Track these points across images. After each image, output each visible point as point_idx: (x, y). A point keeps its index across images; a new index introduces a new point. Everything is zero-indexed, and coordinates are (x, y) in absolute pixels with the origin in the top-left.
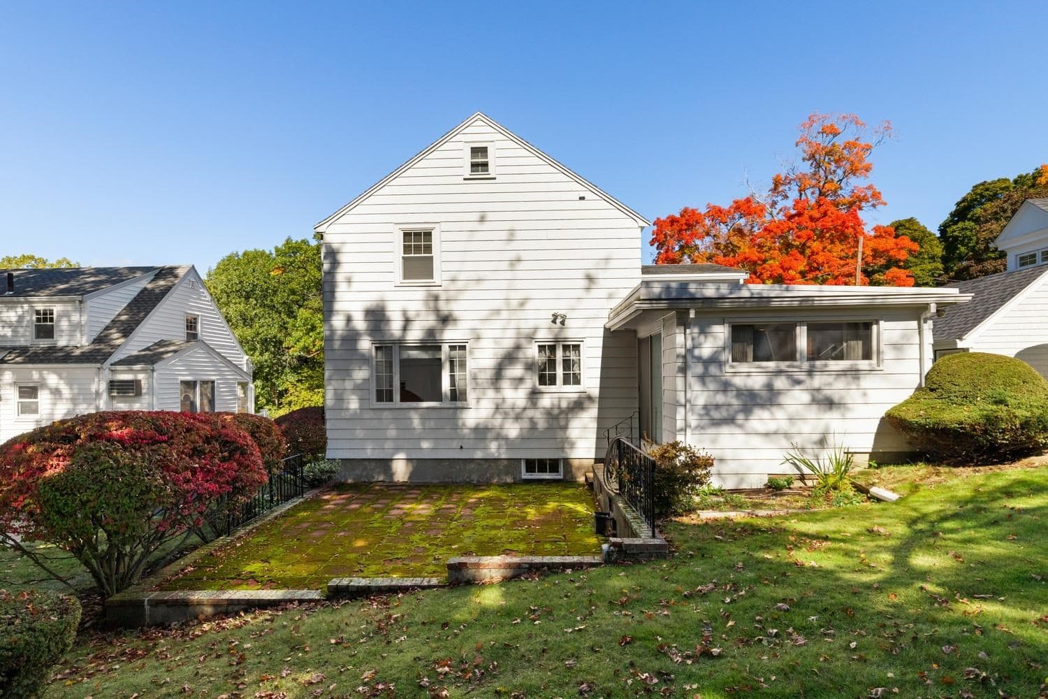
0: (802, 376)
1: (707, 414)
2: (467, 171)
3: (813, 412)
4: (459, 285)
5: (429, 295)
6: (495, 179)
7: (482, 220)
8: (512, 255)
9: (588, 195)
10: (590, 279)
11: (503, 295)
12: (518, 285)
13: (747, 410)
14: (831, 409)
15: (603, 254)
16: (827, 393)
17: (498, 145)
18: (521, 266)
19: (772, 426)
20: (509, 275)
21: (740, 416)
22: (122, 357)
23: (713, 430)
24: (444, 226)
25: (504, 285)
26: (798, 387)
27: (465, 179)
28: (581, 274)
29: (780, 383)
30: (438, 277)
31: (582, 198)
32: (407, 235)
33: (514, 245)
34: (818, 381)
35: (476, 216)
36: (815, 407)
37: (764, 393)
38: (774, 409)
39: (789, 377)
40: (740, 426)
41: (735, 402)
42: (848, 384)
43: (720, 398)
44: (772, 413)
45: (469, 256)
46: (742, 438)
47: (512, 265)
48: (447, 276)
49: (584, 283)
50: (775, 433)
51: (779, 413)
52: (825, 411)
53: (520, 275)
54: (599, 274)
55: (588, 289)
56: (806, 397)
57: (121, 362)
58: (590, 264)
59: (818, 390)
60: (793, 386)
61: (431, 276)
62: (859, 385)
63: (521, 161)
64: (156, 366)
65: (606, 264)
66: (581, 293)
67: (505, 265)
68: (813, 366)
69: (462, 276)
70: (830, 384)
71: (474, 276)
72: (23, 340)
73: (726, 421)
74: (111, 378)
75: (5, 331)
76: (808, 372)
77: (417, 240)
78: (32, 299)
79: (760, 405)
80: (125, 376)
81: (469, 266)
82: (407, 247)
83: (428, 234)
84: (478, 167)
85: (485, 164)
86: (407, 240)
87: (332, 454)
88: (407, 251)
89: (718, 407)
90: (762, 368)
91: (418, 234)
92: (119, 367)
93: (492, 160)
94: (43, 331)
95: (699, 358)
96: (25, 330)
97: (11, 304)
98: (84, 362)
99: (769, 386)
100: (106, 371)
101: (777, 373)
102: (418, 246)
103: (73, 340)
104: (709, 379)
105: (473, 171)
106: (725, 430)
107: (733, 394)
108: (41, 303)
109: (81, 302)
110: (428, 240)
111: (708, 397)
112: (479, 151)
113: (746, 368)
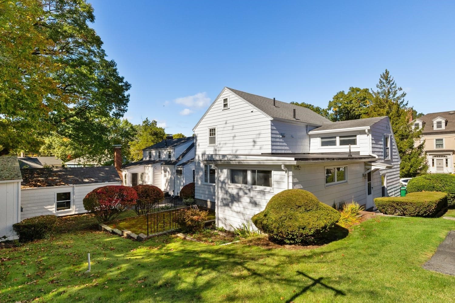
0: (247, 191)
1: (222, 201)
2: (222, 108)
3: (250, 206)
4: (221, 145)
5: (214, 149)
6: (229, 109)
7: (226, 123)
8: (233, 135)
9: (254, 110)
11: (230, 149)
12: (235, 145)
13: (232, 202)
14: (256, 206)
15: (258, 132)
16: (255, 199)
17: (231, 97)
18: (236, 138)
19: (238, 209)
20: (232, 142)
21: (230, 204)
22: (181, 163)
23: (223, 208)
24: (218, 126)
25: (231, 145)
26: (246, 196)
27: (222, 111)
28: (252, 140)
29: (241, 193)
30: (217, 143)
31: (252, 112)
32: (210, 130)
33: (234, 131)
34: (252, 194)
35: (224, 122)
36: (251, 205)
37: (237, 196)
38: (239, 203)
39: (244, 191)
40: (230, 208)
41: (229, 198)
42: (261, 197)
43: (225, 196)
44: (239, 205)
45: (223, 136)
46: (231, 212)
47: (233, 138)
48: (218, 143)
49: (252, 144)
50: (240, 212)
51: (241, 205)
52: (254, 207)
53: (236, 141)
54: (257, 140)
55: (254, 146)
56: (248, 200)
58: (254, 136)
59: (252, 198)
60: (244, 195)
61: (215, 143)
62: (265, 198)
63: (236, 101)
64: (184, 166)
65: (259, 135)
66: (251, 147)
67: (231, 138)
68: (252, 188)
69: (222, 142)
70: (256, 196)
71: (224, 142)
72: (167, 159)
73: (227, 205)
74: (177, 169)
75: (164, 156)
76: (249, 190)
77: (212, 132)
78: (168, 148)
79: (236, 201)
80: (179, 169)
81: (223, 139)
82: (210, 134)
83: (215, 129)
84: (225, 105)
85: (227, 104)
86: (210, 132)
87: (196, 197)
88: (210, 135)
89: (225, 199)
90: (237, 186)
91: (213, 129)
92: (178, 166)
93: (228, 103)
94: (170, 156)
95: (220, 181)
96: (167, 156)
97: (165, 150)
98: (172, 165)
99: (238, 194)
100: (176, 167)
101: (240, 189)
102: (213, 133)
103: (173, 159)
104: (223, 189)
105: (224, 107)
106: (227, 208)
107: (228, 195)
108: (169, 149)
109: (174, 149)
110: (215, 131)
111: (223, 195)
112: (225, 100)
113: (233, 186)
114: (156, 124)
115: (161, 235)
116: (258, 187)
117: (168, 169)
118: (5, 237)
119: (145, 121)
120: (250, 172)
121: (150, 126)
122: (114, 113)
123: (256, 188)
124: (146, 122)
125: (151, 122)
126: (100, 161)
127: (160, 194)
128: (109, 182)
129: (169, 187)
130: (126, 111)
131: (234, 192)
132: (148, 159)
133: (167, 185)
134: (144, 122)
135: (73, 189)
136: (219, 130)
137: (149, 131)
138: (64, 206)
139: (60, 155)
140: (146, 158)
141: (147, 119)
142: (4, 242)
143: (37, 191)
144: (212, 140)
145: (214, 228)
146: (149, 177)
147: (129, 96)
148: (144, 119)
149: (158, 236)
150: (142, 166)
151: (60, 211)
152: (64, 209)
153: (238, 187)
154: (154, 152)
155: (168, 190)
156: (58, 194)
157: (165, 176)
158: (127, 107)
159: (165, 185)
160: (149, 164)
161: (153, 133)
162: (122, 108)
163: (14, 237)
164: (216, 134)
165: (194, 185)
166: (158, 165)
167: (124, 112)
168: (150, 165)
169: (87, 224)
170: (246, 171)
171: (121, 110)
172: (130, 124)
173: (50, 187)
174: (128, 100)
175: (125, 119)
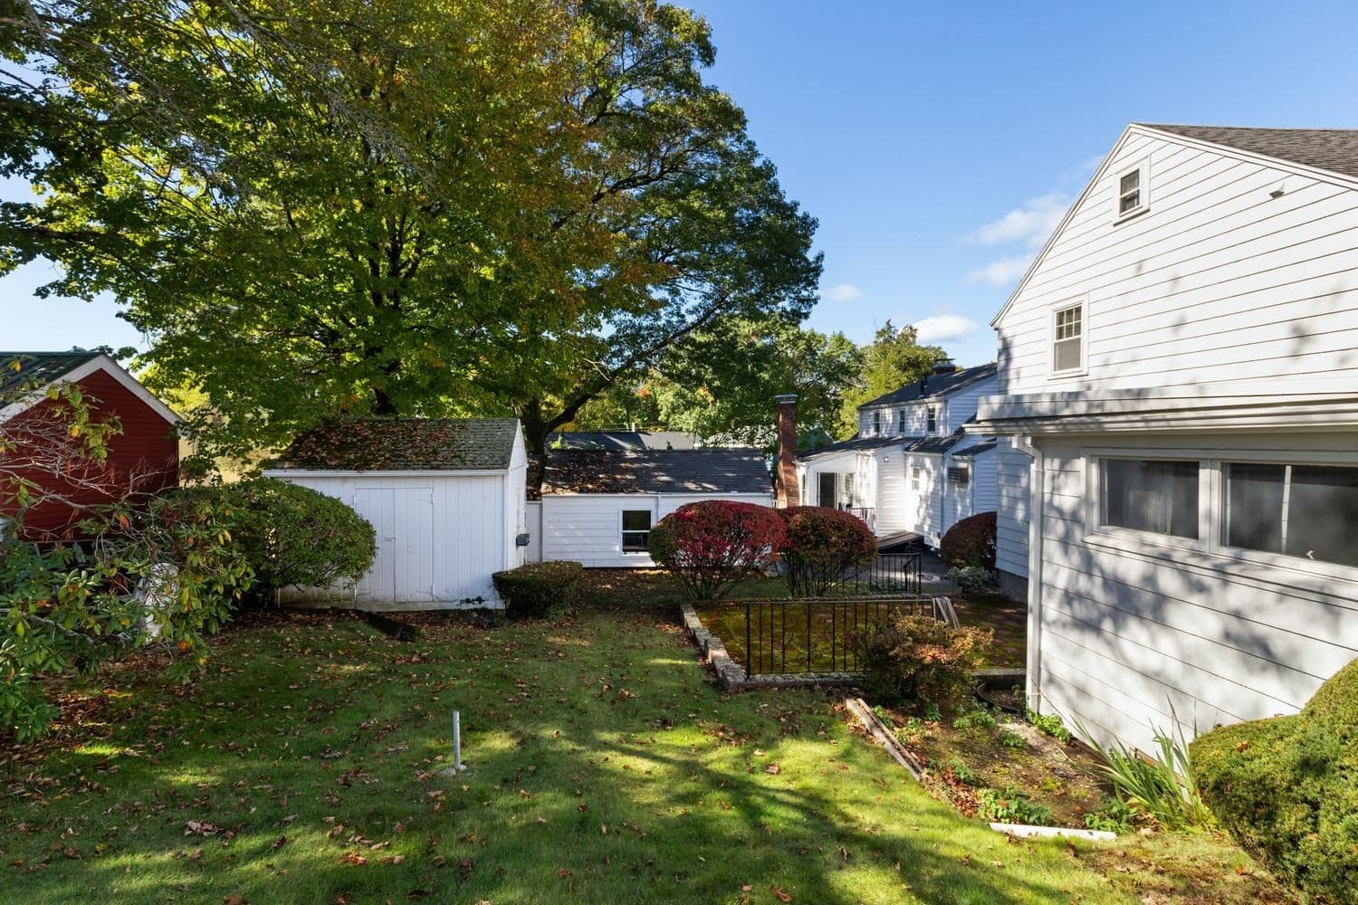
0: (1209, 579)
1: (1069, 605)
2: (1116, 214)
3: (1226, 663)
6: (1148, 210)
7: (1138, 274)
8: (1172, 318)
9: (1290, 184)
10: (1301, 335)
13: (1118, 617)
14: (1268, 668)
17: (1156, 158)
19: (1153, 662)
21: (1107, 626)
24: (1094, 296)
26: (1196, 599)
27: (1115, 225)
28: (1284, 330)
29: (1169, 581)
30: (1087, 363)
31: (1277, 195)
32: (1061, 315)
33: (1177, 301)
34: (1239, 595)
35: (1131, 271)
36: (1231, 654)
37: (1144, 593)
38: (1159, 630)
39: (1186, 574)
40: (1109, 643)
41: (1102, 596)
43: (1083, 583)
44: (1155, 638)
45: (1119, 330)
48: (1098, 360)
49: (1290, 345)
51: (1165, 642)
53: (1185, 346)
54: (1316, 325)
55: (1298, 355)
56: (1213, 625)
57: (957, 454)
59: (1237, 615)
60: (1190, 594)
61: (1077, 364)
62: (1336, 633)
64: (976, 458)
69: (1115, 358)
70: (1264, 611)
71: (1127, 356)
72: (924, 433)
73: (1089, 626)
74: (952, 465)
75: (917, 425)
76: (1220, 571)
77: (1069, 321)
78: (926, 400)
79: (1138, 614)
80: (963, 465)
81: (1122, 343)
82: (1060, 330)
83: (1078, 310)
84: (1128, 202)
85: (1135, 197)
86: (1060, 322)
87: (998, 565)
88: (1060, 335)
89: (1080, 596)
90: (1144, 544)
91: (1070, 312)
92: (956, 457)
93: (1144, 187)
94: (932, 426)
95: (1060, 511)
96: (925, 425)
97: (920, 404)
98: (937, 452)
99: (1150, 580)
100: (947, 460)
101: (1166, 558)
102: (1069, 328)
103: (943, 432)
104: (1072, 548)
105: (1123, 209)
106: (1090, 640)
107: (1098, 580)
108: (934, 403)
109: (946, 402)
110: (1079, 317)
111: (1070, 577)
112: (1130, 180)
113: (1122, 538)
114: (914, 336)
115: (796, 686)
116: (1285, 561)
117: (928, 462)
118: (480, 600)
119: (883, 331)
120: (1216, 474)
121: (898, 343)
122: (784, 310)
123: (1268, 566)
124: (886, 332)
125: (899, 333)
126: (751, 439)
127: (861, 540)
128: (739, 491)
129: (928, 521)
130: (816, 303)
131: (1132, 569)
132: (872, 433)
133: (922, 511)
134: (880, 334)
135: (657, 506)
136: (1095, 309)
137: (892, 355)
138: (638, 543)
139: (692, 428)
140: (868, 432)
141: (888, 323)
142: (475, 610)
143: (579, 502)
144: (1067, 354)
145: (1018, 710)
146: (868, 485)
147: (820, 257)
148: (882, 326)
149: (783, 687)
150: (852, 451)
151: (629, 554)
152: (637, 551)
153: (1147, 550)
154: (888, 414)
155: (926, 528)
156: (625, 513)
157: (916, 486)
158: (817, 288)
159: (918, 511)
160: (868, 448)
161: (904, 361)
162: (805, 293)
163: (494, 603)
164: (1084, 328)
165: (995, 521)
166: (895, 453)
167: (811, 306)
168: (871, 452)
169: (669, 597)
170: (1188, 470)
171: (802, 301)
172: (849, 343)
173: (605, 495)
174: (817, 271)
175: (837, 333)
